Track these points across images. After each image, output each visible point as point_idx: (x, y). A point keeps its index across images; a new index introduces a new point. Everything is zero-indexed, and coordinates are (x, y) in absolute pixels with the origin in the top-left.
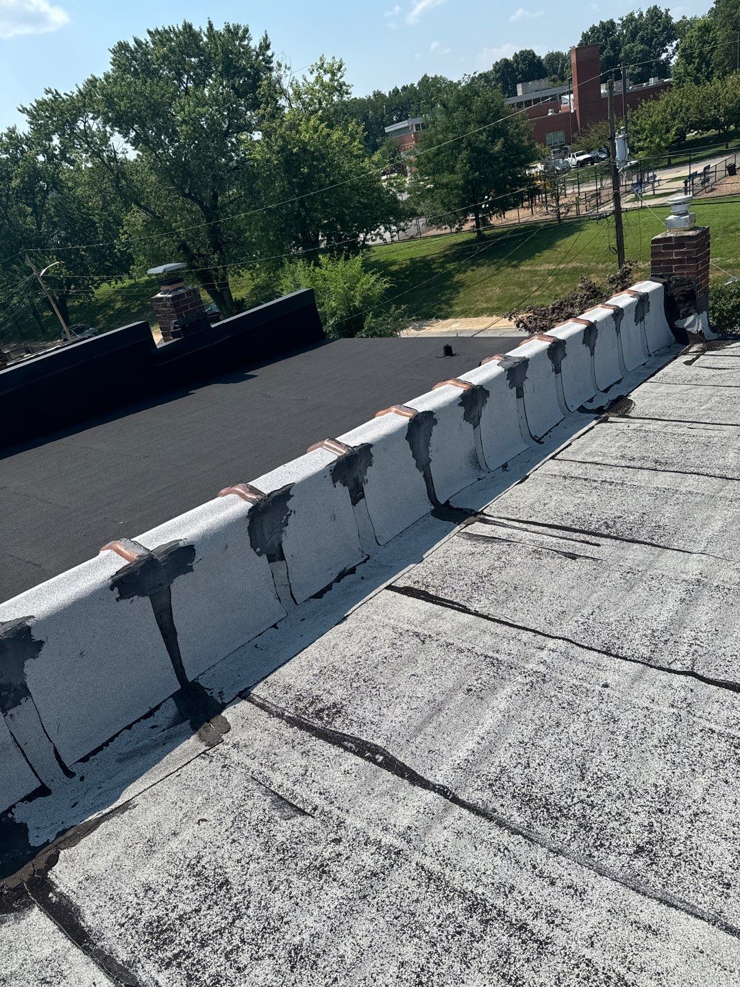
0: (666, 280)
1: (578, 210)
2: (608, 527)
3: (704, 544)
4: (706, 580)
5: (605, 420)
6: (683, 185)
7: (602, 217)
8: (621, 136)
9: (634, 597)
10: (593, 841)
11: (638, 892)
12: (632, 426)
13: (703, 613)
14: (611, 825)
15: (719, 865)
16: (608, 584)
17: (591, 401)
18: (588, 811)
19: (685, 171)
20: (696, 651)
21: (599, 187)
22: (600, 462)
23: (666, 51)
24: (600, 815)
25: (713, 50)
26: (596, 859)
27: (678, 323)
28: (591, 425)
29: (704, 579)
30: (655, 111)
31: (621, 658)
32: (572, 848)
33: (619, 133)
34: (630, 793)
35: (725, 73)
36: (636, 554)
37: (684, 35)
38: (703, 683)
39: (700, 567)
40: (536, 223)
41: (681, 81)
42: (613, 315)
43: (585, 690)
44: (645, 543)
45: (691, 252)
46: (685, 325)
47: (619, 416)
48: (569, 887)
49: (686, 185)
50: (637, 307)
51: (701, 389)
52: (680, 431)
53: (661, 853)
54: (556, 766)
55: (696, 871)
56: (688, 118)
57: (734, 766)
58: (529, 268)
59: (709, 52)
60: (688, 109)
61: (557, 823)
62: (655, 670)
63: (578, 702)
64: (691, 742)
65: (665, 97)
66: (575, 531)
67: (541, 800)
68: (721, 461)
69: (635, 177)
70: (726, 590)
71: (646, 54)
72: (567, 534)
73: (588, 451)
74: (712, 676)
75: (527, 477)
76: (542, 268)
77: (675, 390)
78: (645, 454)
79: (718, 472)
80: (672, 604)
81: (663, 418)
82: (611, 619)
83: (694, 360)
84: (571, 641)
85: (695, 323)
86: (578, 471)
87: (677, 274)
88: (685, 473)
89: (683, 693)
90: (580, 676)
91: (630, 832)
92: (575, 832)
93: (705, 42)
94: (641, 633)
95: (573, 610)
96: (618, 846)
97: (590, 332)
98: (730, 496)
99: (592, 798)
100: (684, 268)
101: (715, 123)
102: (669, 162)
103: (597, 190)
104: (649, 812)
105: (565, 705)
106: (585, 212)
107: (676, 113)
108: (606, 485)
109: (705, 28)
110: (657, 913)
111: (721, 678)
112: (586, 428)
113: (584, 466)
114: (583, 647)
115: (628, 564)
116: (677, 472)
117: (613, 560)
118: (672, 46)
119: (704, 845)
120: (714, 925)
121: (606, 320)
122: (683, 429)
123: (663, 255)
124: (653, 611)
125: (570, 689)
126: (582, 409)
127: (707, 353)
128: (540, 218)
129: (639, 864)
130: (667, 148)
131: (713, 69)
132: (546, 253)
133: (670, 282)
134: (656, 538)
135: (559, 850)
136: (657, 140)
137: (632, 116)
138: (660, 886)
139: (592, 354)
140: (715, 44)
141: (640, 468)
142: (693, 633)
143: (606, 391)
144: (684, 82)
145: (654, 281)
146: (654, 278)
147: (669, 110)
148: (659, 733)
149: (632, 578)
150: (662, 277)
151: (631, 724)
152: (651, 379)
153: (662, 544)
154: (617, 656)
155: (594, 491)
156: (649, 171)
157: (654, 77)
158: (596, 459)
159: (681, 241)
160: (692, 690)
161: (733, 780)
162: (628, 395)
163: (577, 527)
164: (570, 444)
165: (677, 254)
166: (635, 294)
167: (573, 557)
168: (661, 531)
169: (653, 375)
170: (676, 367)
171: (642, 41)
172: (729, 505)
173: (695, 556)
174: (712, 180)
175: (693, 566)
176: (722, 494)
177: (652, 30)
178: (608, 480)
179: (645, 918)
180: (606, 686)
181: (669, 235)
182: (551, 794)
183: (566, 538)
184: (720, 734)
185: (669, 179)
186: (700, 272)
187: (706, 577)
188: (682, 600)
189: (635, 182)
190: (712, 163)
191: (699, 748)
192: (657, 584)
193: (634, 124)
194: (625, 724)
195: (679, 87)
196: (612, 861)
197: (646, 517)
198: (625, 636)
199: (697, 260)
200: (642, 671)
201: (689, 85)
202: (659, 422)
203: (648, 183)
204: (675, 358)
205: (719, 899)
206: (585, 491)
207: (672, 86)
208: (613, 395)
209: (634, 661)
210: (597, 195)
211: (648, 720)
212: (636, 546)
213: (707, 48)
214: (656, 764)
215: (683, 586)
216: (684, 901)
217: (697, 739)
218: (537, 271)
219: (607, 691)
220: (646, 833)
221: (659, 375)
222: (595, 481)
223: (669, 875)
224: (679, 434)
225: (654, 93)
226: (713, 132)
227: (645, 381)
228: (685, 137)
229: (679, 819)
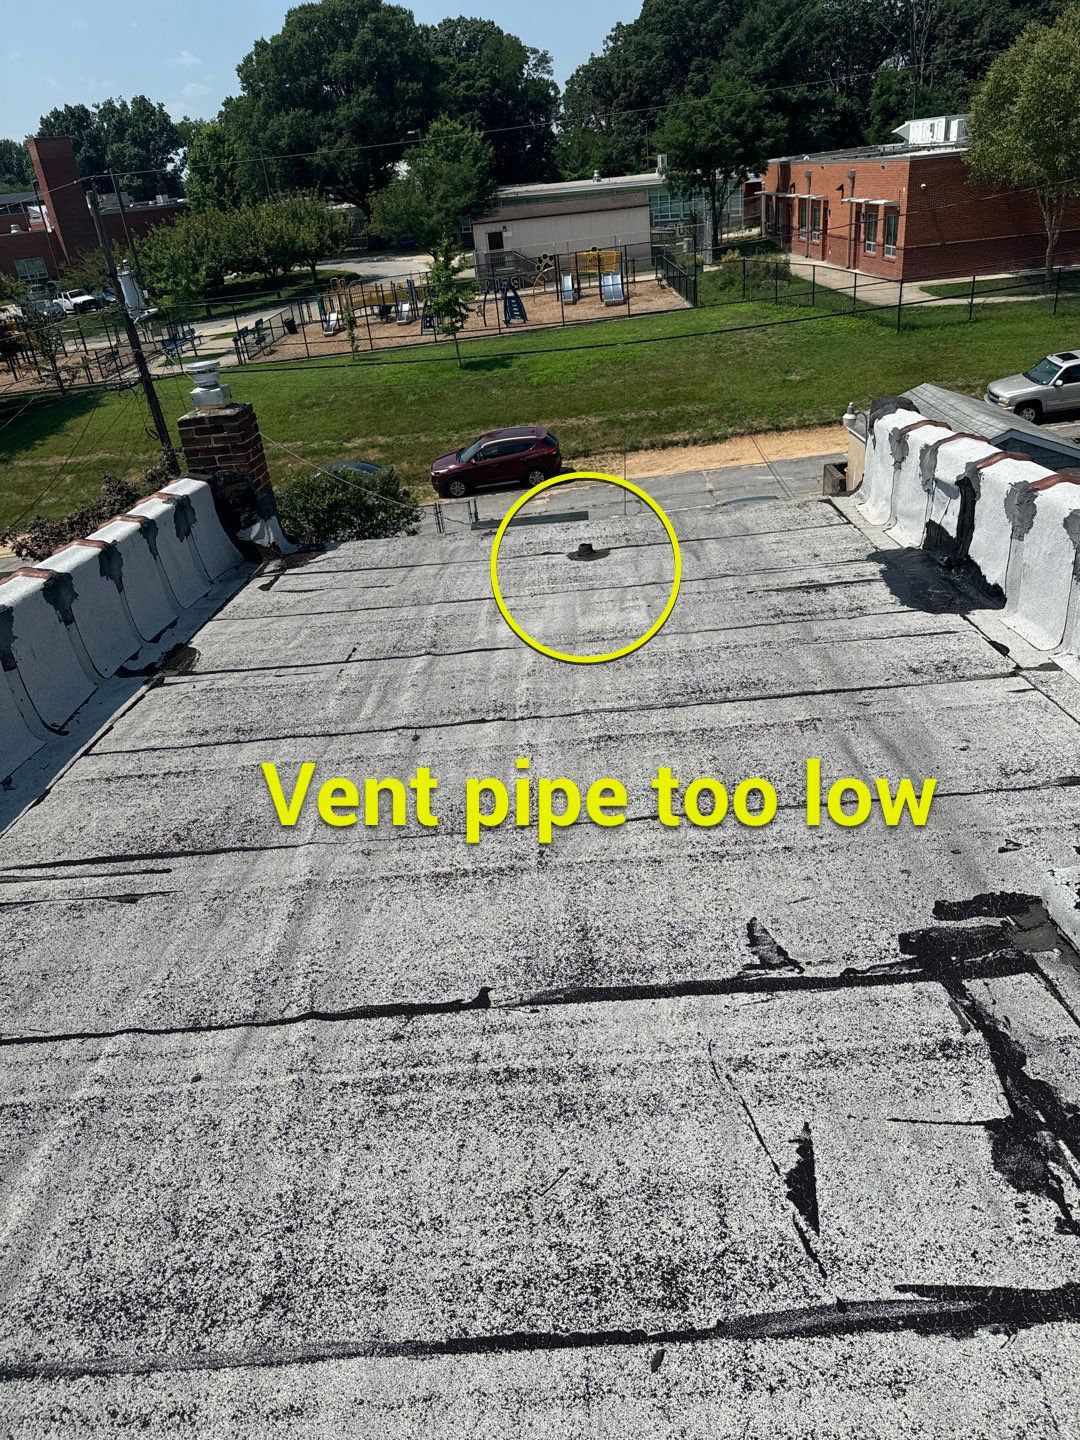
0: (210, 477)
1: (89, 376)
2: (179, 840)
3: (311, 830)
4: (318, 878)
5: (160, 683)
6: (233, 344)
7: (124, 387)
8: (125, 273)
9: (226, 932)
10: (200, 1324)
11: (271, 1365)
12: (199, 686)
13: (319, 926)
14: (224, 1285)
15: (369, 1268)
16: (188, 925)
17: (134, 657)
18: (189, 1281)
19: (231, 326)
20: (314, 981)
21: (114, 343)
22: (158, 746)
23: (172, 160)
24: (208, 1279)
25: (233, 167)
26: (207, 1350)
27: (241, 534)
28: (139, 694)
29: (315, 878)
30: (172, 241)
31: (215, 1028)
32: (169, 1352)
33: (122, 269)
34: (247, 1224)
35: (255, 201)
36: (222, 869)
37: (191, 142)
38: (328, 1022)
39: (310, 862)
40: (27, 394)
41: (200, 205)
42: (140, 530)
43: (167, 1098)
44: (234, 850)
45: (234, 438)
46: (252, 536)
47: (180, 674)
48: (171, 1415)
49: (236, 344)
50: (175, 517)
51: (286, 621)
52: (265, 682)
53: (296, 1291)
54: (133, 1235)
55: (343, 1292)
56: (220, 255)
57: (374, 1122)
58: (29, 463)
59: (229, 170)
60: (217, 243)
61: (143, 1325)
62: (263, 1028)
63: (158, 1120)
64: (319, 1112)
65: (182, 224)
66: (132, 858)
67: (115, 1300)
68: (321, 714)
69: (165, 331)
70: (344, 885)
71: (144, 163)
72: (119, 866)
73: (138, 733)
74: (337, 1009)
75: (48, 792)
76: (50, 462)
77: (252, 627)
78: (221, 723)
79: (318, 729)
80: (278, 924)
81: (240, 667)
82: (197, 976)
83: (272, 583)
84: (140, 1031)
85: (262, 533)
86: (127, 766)
87: (224, 468)
88: (278, 738)
89: (303, 1048)
90: (159, 1080)
91: (252, 1282)
92: (172, 1324)
93: (221, 156)
94: (240, 982)
95: (139, 981)
96: (238, 1311)
97: (109, 559)
98: (335, 758)
99: (193, 1259)
100: (230, 459)
101: (255, 265)
102: (208, 311)
103: (111, 347)
104: (275, 1240)
105: (140, 1133)
106: (100, 380)
107: (203, 247)
108: (172, 779)
109: (216, 138)
110: (299, 1381)
111: (350, 1006)
112: (133, 699)
113: (135, 757)
114: (158, 1032)
115: (214, 886)
116: (267, 739)
117: (191, 887)
118: (177, 154)
119: (349, 1250)
120: (371, 1355)
121: (130, 538)
122: (270, 679)
123: (198, 442)
124: (254, 943)
125: (144, 1106)
126: (123, 672)
127: (288, 572)
128: (29, 387)
129: (268, 1322)
130: (199, 293)
131: (239, 193)
132: (52, 440)
133: (217, 479)
134: (248, 838)
135: (152, 1365)
136: (184, 282)
137: (142, 245)
138: (299, 1339)
139: (120, 589)
140: (234, 159)
141: (217, 744)
142: (309, 957)
143: (156, 640)
144: (205, 205)
145: (195, 479)
146: (194, 474)
147: (192, 242)
148: (277, 1116)
149: (220, 904)
150: (203, 472)
151: (238, 1121)
152: (220, 615)
153: (257, 845)
154: (209, 1028)
155: (154, 791)
156: (183, 323)
157: (162, 194)
158: (153, 743)
159: (217, 424)
160: (313, 1039)
161: (375, 1141)
162: (189, 642)
163: (134, 852)
164: (111, 728)
165: (217, 440)
166: (169, 498)
167: (132, 899)
168: (254, 827)
169: (221, 609)
170: (250, 595)
171: (135, 141)
172: (337, 770)
173: (301, 849)
174: (269, 340)
175: (300, 864)
176: (326, 757)
177: (146, 130)
178: (173, 770)
179: (284, 1399)
180: (197, 1079)
181: (200, 414)
182: (129, 1283)
183: (119, 874)
184: (355, 1085)
185: (213, 336)
186: (252, 465)
187: (318, 874)
188: (291, 916)
189: (167, 337)
190: (266, 316)
191: (330, 1116)
192: (256, 904)
193: (147, 256)
194: (229, 1127)
195: (200, 212)
196: (232, 1340)
197: (231, 812)
198: (218, 994)
199: (244, 448)
200: (247, 1037)
201: (211, 209)
202: (236, 675)
203: (185, 339)
204: (247, 583)
205: (374, 1315)
206: (140, 794)
207: (189, 209)
208: (166, 645)
209: (234, 1026)
210: (113, 354)
211: (261, 1105)
212: (222, 857)
213: (225, 164)
214: (279, 1164)
215: (292, 894)
216: (333, 1343)
217: (326, 1105)
218: (43, 467)
219: (200, 1085)
220: (273, 1273)
221: (228, 608)
222: (154, 776)
223: (309, 1317)
224: (265, 687)
225: (167, 215)
226: (256, 276)
227: (210, 619)
228: (223, 280)
229: (314, 1229)
